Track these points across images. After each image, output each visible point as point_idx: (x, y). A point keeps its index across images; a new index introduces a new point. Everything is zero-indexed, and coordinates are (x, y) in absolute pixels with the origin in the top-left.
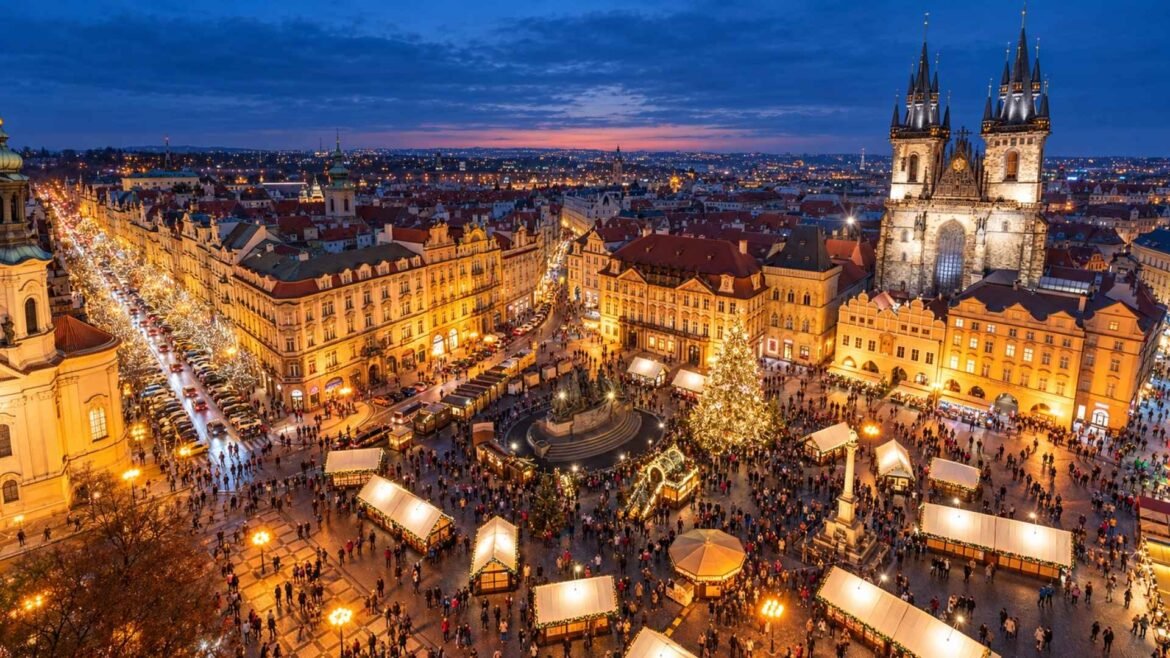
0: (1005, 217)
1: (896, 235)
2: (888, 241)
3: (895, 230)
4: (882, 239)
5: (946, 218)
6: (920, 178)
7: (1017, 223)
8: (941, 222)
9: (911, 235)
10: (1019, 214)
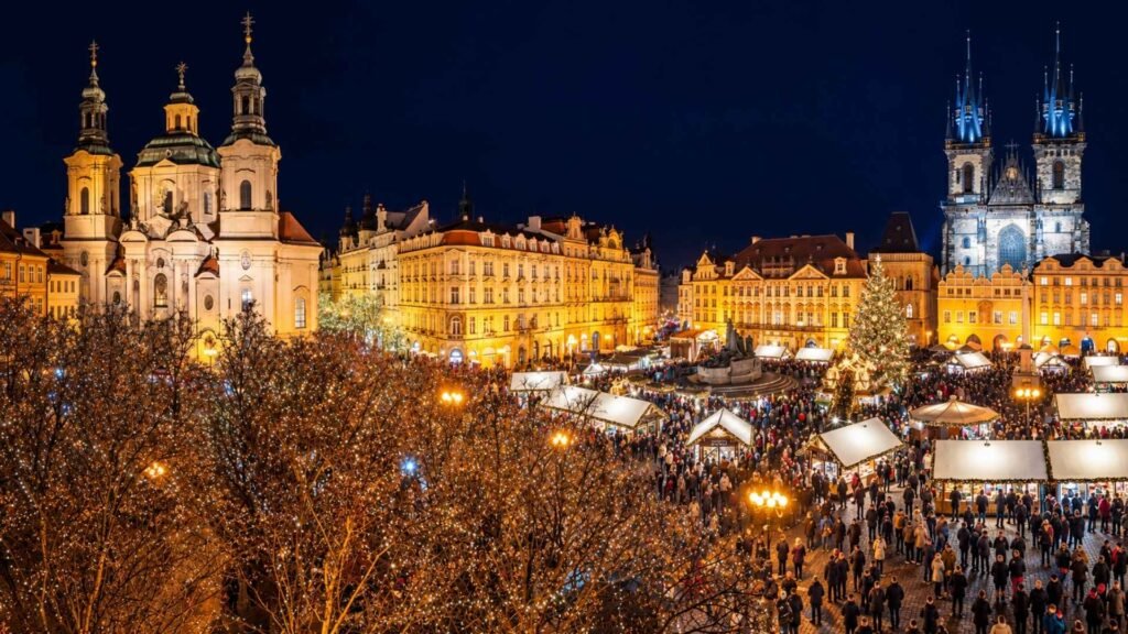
0: (1056, 219)
1: (958, 241)
2: (951, 248)
3: (956, 237)
4: (945, 248)
5: (1005, 223)
6: (977, 188)
7: (1067, 223)
8: (1001, 227)
9: (973, 241)
10: (1069, 215)
